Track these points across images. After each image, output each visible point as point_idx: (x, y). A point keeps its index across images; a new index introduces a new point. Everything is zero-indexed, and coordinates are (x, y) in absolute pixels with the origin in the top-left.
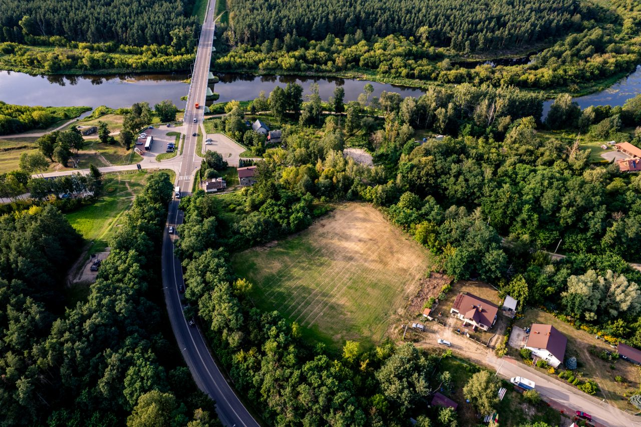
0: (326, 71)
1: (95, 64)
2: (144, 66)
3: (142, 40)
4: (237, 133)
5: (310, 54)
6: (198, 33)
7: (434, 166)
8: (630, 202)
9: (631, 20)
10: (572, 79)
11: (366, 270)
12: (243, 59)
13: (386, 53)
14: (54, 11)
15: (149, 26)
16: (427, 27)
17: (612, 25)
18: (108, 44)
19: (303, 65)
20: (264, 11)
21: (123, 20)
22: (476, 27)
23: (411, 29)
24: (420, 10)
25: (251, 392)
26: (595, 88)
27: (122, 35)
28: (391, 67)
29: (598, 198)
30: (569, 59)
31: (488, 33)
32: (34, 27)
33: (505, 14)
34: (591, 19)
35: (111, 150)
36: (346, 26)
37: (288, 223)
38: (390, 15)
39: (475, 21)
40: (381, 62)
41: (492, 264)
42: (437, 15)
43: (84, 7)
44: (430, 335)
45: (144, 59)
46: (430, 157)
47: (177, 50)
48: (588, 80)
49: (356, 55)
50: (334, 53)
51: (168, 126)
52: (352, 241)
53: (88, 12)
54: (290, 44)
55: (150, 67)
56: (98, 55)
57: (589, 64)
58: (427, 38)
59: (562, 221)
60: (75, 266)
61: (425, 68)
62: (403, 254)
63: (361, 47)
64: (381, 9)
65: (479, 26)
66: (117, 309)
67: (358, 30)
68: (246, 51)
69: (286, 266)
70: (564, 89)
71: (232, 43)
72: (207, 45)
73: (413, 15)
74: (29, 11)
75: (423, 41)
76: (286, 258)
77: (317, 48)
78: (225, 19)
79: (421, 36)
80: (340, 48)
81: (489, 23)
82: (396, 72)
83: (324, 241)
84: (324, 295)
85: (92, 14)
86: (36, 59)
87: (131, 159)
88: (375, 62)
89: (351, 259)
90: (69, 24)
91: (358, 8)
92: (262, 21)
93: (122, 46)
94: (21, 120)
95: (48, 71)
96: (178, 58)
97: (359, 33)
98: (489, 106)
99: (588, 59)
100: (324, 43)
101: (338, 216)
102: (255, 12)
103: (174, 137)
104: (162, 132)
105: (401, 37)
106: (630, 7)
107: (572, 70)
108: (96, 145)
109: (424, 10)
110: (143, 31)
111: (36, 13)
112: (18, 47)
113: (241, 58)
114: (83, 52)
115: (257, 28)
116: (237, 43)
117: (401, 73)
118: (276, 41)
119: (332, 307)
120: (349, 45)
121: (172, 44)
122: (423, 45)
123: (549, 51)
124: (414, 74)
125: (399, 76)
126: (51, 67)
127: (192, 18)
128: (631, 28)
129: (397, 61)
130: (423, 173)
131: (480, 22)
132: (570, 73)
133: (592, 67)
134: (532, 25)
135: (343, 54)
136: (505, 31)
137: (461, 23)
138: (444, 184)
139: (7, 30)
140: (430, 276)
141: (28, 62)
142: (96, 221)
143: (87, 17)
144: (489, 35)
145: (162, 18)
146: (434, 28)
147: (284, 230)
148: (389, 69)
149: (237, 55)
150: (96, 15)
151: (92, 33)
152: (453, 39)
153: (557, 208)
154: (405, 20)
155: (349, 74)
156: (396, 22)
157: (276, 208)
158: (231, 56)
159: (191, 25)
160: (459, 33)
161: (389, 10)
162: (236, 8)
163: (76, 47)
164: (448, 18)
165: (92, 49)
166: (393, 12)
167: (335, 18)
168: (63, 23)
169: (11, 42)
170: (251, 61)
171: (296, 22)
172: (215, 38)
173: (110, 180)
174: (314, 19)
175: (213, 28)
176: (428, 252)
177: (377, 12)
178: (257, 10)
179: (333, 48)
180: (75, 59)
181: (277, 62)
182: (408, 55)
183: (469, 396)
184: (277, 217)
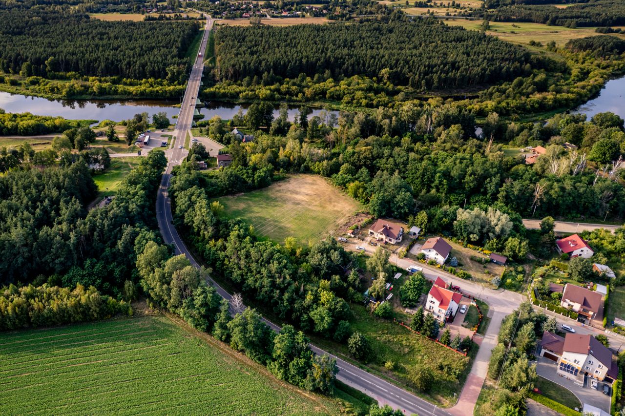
0: (296, 101)
1: (102, 91)
2: (142, 93)
3: (142, 75)
4: (218, 135)
5: (284, 87)
6: (189, 70)
7: (372, 153)
8: (521, 174)
9: (579, 70)
10: (514, 110)
11: (308, 210)
12: (226, 90)
13: (350, 88)
14: (73, 54)
15: (149, 64)
16: (387, 69)
17: (560, 74)
18: (114, 77)
19: (277, 96)
20: (247, 55)
21: (127, 60)
22: (432, 69)
23: (375, 71)
24: (383, 56)
25: (218, 263)
26: (535, 118)
27: (126, 70)
28: (353, 98)
29: (495, 169)
30: (512, 95)
31: (442, 74)
32: (56, 66)
33: (459, 60)
34: (542, 68)
35: (116, 145)
36: (317, 68)
37: (253, 181)
38: (356, 61)
39: (432, 65)
40: (344, 94)
41: (401, 202)
42: (397, 60)
43: (97, 51)
44: (351, 245)
45: (143, 88)
46: (369, 147)
47: (170, 83)
48: (529, 112)
49: (323, 89)
50: (304, 87)
51: (163, 131)
52: (301, 195)
53: (100, 54)
54: (267, 80)
55: (147, 94)
56: (105, 85)
57: (529, 99)
58: (388, 78)
59: (466, 186)
60: (93, 203)
61: (383, 99)
62: (338, 203)
63: (329, 84)
64: (349, 55)
65: (435, 69)
66: (130, 210)
67: (327, 71)
68: (229, 85)
69: (250, 206)
70: (506, 117)
71: (217, 78)
72: (197, 80)
73: (377, 60)
74: (54, 54)
75: (385, 81)
76: (250, 202)
77: (290, 83)
78: (213, 61)
79: (383, 77)
80: (310, 84)
81: (444, 67)
82: (357, 103)
83: (279, 194)
84: (276, 221)
85: (103, 55)
86: (57, 87)
87: (133, 150)
88: (339, 95)
89: (299, 204)
90: (84, 62)
91: (329, 54)
92: (244, 62)
93: (124, 79)
94: (46, 125)
95: (64, 96)
96: (172, 88)
97: (327, 72)
98: (427, 119)
99: (531, 96)
100: (297, 80)
101: (292, 181)
102: (239, 56)
103: (167, 138)
104: (158, 134)
105: (365, 77)
106: (582, 61)
107: (513, 103)
108: (104, 142)
109: (387, 57)
110: (143, 68)
111: (59, 55)
112: (41, 80)
113: (225, 89)
114: (94, 83)
115: (240, 67)
116: (221, 79)
117: (361, 103)
118: (255, 77)
119: (281, 228)
120: (318, 81)
121: (167, 78)
122: (385, 84)
123: (494, 88)
124: (372, 104)
125: (360, 106)
126: (68, 93)
127: (185, 59)
128: (578, 76)
129: (359, 94)
130: (362, 156)
131: (435, 66)
132: (512, 105)
133: (532, 102)
134: (482, 70)
135: (312, 88)
136: (457, 73)
137: (419, 66)
138: (378, 164)
139: (35, 67)
140: (357, 215)
141: (50, 90)
142: (106, 182)
143: (99, 57)
144: (443, 75)
145: (160, 59)
146: (394, 70)
147: (250, 185)
148: (352, 100)
149: (222, 87)
150: (106, 56)
151: (102, 69)
152: (411, 78)
153: (463, 176)
154: (369, 63)
155: (317, 104)
156: (361, 65)
157: (244, 171)
158: (217, 88)
159: (184, 64)
160: (416, 74)
161: (356, 56)
162: (223, 53)
163: (87, 80)
164: (407, 62)
165: (100, 81)
166: (359, 57)
167: (307, 62)
168: (80, 62)
169: (37, 76)
170: (233, 92)
171: (274, 63)
172: (203, 76)
173: (116, 162)
174: (289, 62)
175: (202, 68)
176: (359, 203)
177: (345, 58)
178: (241, 55)
179: (304, 84)
180: (87, 88)
181: (255, 93)
182: (370, 89)
183: (369, 266)
184: (245, 177)
